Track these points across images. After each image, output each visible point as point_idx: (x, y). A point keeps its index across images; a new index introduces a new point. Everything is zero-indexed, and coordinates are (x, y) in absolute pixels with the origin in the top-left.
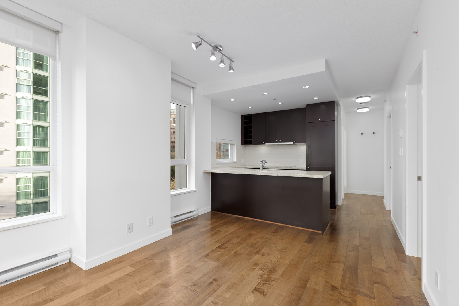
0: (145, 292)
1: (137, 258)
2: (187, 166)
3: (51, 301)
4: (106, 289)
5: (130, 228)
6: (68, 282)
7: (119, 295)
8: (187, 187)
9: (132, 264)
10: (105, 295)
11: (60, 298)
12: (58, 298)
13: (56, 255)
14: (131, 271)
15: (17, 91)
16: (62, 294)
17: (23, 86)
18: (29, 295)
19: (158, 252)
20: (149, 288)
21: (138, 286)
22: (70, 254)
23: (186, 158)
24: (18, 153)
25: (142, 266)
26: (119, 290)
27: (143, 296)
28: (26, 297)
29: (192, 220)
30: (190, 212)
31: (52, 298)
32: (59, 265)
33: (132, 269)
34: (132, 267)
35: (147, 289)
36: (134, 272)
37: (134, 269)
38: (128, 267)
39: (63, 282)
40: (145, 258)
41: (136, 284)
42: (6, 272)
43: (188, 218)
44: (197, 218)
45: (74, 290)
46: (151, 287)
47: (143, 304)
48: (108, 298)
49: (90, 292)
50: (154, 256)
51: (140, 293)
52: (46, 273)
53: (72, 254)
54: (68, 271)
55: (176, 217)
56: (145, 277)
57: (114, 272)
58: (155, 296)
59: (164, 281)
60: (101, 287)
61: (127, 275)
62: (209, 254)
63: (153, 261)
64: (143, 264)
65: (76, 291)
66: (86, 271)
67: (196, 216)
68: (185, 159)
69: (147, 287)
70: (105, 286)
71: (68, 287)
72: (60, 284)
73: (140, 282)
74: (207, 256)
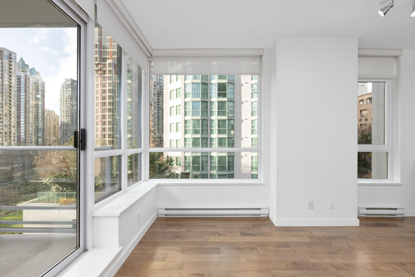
0: (316, 263)
1: (316, 234)
2: (387, 153)
3: (254, 236)
4: (286, 245)
5: (311, 205)
6: (264, 229)
7: (294, 253)
8: (387, 178)
9: (311, 237)
10: (285, 248)
11: (259, 237)
12: (258, 236)
13: (260, 209)
14: (308, 241)
15: (252, 98)
16: (260, 235)
17: (255, 93)
18: (245, 227)
19: (338, 237)
20: (320, 262)
21: (310, 255)
22: (268, 211)
23: (386, 143)
24: (252, 139)
25: (319, 242)
26: (295, 251)
27: (313, 264)
28: (243, 227)
29: (395, 219)
30: (391, 209)
31: (254, 234)
32: (261, 216)
33: (309, 240)
34: (309, 238)
35: (318, 261)
36: (310, 243)
37: (311, 241)
38: (307, 237)
39: (262, 228)
40: (323, 237)
41: (309, 252)
42: (237, 209)
43: (388, 215)
44: (403, 219)
45: (267, 236)
46: (322, 262)
47: (311, 270)
48: (286, 251)
49: (275, 241)
50: (334, 238)
51: (311, 261)
52: (254, 218)
53: (269, 212)
54: (266, 222)
55: (367, 209)
56: (319, 252)
57: (294, 236)
58: (324, 270)
59: (336, 263)
60: (283, 242)
61: (304, 242)
62: (406, 264)
63: (330, 242)
64: (320, 240)
65: (268, 237)
66: (276, 227)
67: (402, 216)
68: (384, 144)
69: (319, 260)
70: (286, 243)
71: (264, 232)
72: (260, 228)
73: (313, 253)
74: (402, 265)
